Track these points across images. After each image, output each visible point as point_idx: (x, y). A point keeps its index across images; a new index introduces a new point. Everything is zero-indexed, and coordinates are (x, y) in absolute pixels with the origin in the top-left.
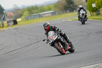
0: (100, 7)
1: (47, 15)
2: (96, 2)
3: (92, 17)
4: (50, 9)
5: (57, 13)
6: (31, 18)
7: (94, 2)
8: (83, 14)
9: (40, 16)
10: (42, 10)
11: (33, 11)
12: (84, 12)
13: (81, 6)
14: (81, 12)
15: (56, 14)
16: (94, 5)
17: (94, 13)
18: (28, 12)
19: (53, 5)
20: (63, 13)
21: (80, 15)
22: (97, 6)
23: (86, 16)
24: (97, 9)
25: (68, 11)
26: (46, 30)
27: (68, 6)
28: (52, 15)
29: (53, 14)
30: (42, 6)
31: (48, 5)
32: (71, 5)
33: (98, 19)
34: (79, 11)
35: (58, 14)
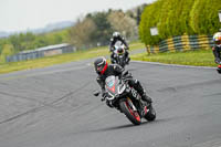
0: (167, 36)
1: (53, 53)
2: (159, 24)
4: (59, 40)
5: (75, 49)
6: (18, 59)
7: (155, 24)
8: (120, 51)
9: (39, 55)
10: (42, 42)
11: (23, 44)
12: (123, 47)
13: (116, 34)
14: (116, 47)
15: (72, 51)
16: (154, 32)
17: (156, 49)
18: (12, 46)
19: (65, 32)
21: (116, 52)
23: (127, 54)
24: (161, 40)
25: (99, 44)
26: (99, 73)
27: (99, 32)
28: (64, 52)
29: (66, 50)
30: (43, 34)
31: (55, 30)
32: (106, 32)
33: (163, 61)
34: (114, 43)
35: (78, 49)
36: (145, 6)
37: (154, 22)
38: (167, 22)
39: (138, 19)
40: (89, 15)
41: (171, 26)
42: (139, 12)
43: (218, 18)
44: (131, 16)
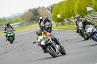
0: (64, 18)
2: (60, 13)
3: (57, 27)
4: (17, 21)
5: (24, 25)
11: (1, 23)
16: (59, 16)
17: (59, 23)
19: (20, 17)
20: (30, 24)
22: (61, 16)
24: (62, 20)
25: (35, 22)
27: (35, 17)
29: (20, 25)
31: (16, 17)
32: (37, 17)
33: (63, 29)
35: (25, 25)
36: (54, 5)
37: (58, 12)
38: (64, 12)
39: (52, 11)
40: (30, 10)
41: (66, 13)
42: (52, 8)
43: (86, 9)
44: (49, 9)
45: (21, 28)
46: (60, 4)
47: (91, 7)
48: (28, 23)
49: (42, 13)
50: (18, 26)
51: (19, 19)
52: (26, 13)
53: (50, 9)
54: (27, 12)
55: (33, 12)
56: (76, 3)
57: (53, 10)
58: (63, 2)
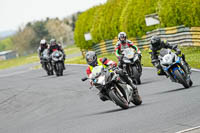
2: (92, 30)
4: (3, 48)
5: (17, 55)
7: (89, 30)
35: (20, 56)
36: (79, 13)
37: (87, 28)
38: (99, 28)
39: (73, 26)
40: (29, 24)
41: (103, 31)
42: (74, 19)
43: (145, 22)
44: (68, 23)
45: (11, 62)
46: (91, 12)
47: (153, 17)
48: (25, 52)
49: (54, 31)
50: (4, 57)
51: (7, 44)
52: (20, 30)
53: (71, 22)
54: (22, 28)
55: (34, 29)
56: (125, 10)
57: (77, 24)
58: (98, 7)
